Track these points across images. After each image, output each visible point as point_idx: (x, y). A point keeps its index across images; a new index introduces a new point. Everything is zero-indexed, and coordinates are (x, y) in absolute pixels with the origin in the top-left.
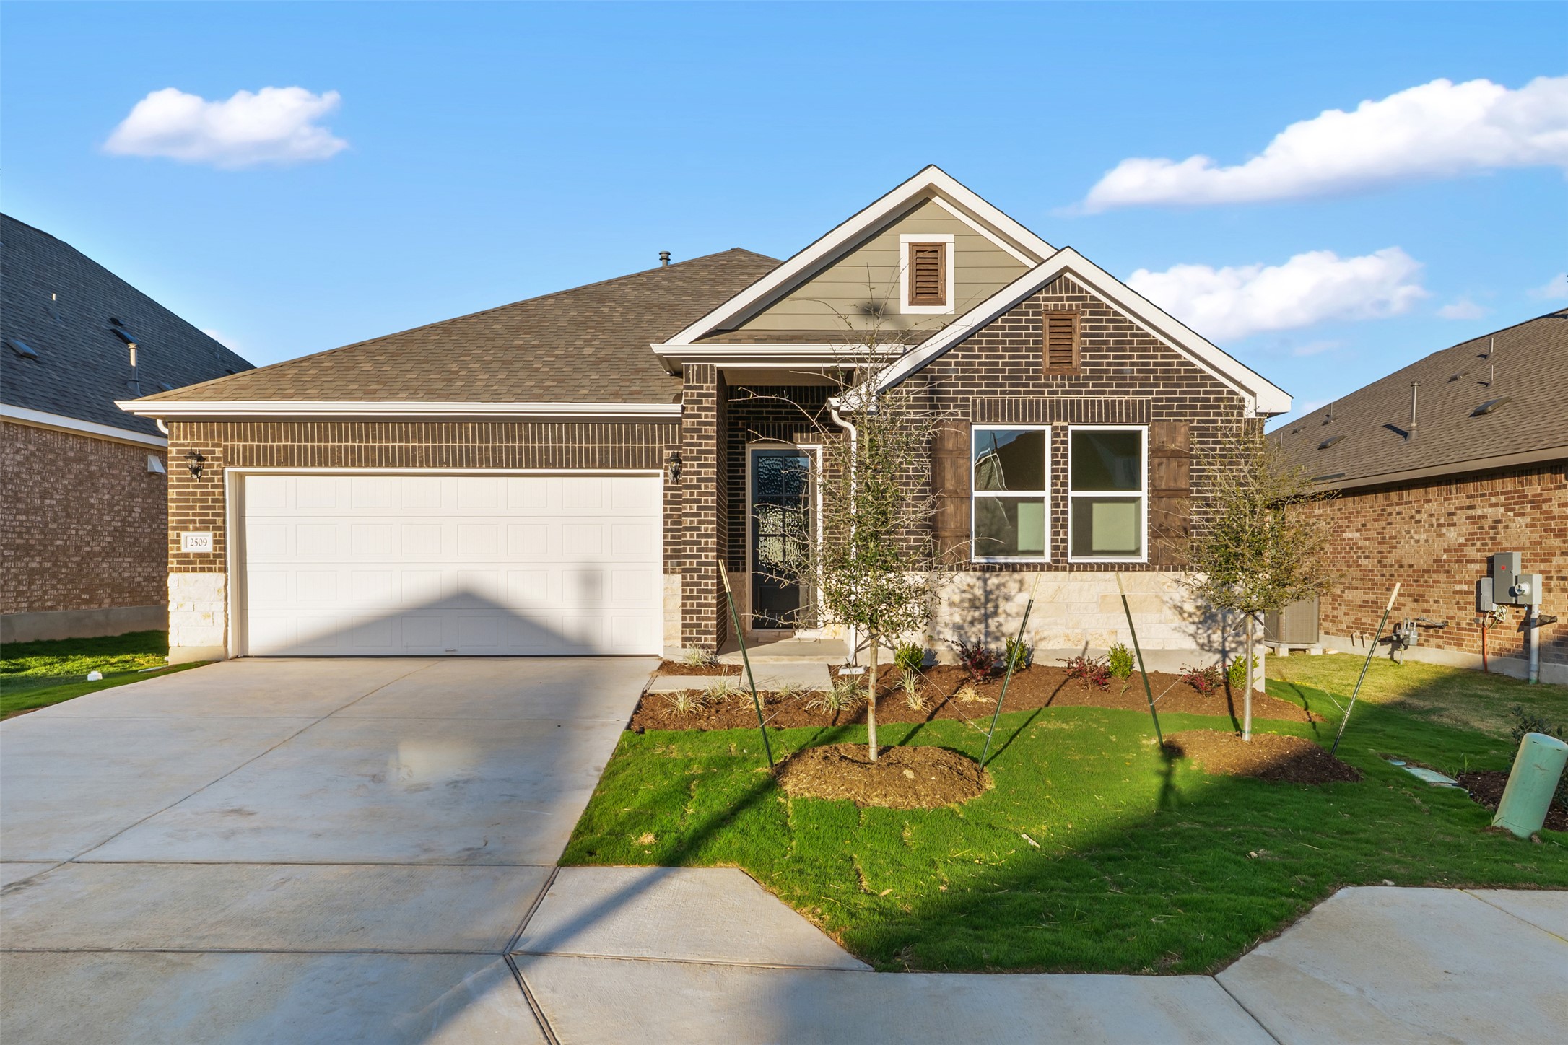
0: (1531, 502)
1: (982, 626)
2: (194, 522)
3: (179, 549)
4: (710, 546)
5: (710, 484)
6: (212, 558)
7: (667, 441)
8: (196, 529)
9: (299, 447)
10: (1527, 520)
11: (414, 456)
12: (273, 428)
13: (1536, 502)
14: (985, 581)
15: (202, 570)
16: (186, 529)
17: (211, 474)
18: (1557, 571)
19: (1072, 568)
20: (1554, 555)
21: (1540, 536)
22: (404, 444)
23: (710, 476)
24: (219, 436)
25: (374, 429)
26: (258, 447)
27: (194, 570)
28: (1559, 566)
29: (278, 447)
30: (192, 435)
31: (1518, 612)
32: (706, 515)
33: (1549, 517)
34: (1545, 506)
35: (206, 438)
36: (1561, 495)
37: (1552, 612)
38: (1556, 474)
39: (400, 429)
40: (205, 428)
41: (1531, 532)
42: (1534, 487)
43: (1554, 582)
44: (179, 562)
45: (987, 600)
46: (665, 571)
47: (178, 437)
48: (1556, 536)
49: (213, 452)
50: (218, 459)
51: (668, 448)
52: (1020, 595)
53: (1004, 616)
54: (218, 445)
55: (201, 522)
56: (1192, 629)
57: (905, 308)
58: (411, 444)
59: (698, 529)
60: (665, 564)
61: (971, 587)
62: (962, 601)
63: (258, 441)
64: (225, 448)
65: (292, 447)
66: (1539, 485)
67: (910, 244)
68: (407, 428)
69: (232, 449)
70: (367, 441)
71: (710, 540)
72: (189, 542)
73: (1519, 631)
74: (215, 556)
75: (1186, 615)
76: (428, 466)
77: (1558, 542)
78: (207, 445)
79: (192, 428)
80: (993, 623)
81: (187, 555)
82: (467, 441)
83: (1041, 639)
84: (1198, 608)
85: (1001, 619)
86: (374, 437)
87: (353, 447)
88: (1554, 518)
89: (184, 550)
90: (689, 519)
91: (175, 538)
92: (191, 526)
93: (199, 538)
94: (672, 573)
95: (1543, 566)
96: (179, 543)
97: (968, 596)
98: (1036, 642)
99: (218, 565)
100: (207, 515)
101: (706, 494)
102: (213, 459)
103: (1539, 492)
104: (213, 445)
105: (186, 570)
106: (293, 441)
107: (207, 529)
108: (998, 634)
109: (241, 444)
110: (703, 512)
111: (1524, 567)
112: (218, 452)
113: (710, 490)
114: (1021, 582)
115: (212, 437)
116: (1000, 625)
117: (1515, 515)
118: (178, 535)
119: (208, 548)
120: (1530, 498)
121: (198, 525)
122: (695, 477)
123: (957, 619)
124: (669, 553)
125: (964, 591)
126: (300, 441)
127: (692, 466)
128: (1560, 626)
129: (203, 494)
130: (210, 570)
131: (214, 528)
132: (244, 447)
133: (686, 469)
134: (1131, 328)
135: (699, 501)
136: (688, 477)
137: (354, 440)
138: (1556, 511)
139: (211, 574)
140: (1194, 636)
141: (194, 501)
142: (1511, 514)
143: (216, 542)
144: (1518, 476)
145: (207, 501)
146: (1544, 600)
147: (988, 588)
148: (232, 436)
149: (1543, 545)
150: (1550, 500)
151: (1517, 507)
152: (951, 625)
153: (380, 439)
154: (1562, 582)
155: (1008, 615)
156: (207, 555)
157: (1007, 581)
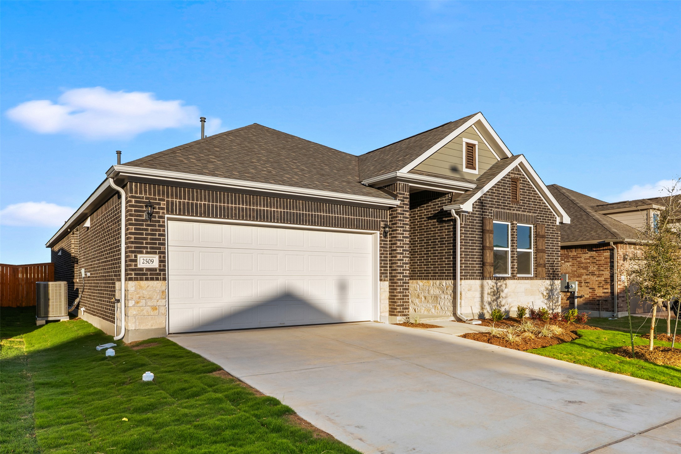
0: (572, 258)
1: (496, 303)
2: (147, 248)
3: (136, 265)
4: (407, 268)
5: (407, 239)
6: (158, 272)
7: (382, 218)
8: (147, 253)
9: (213, 205)
10: (570, 264)
11: (274, 216)
12: (197, 192)
13: (574, 258)
14: (497, 284)
15: (152, 279)
16: (141, 253)
17: (158, 218)
18: (584, 280)
19: (519, 278)
20: (583, 275)
21: (576, 269)
22: (269, 209)
23: (407, 236)
24: (163, 194)
25: (253, 200)
26: (188, 203)
27: (147, 279)
28: (585, 279)
29: (201, 205)
30: (145, 192)
31: (566, 294)
32: (406, 254)
33: (580, 263)
34: (578, 259)
35: (155, 195)
36: (586, 256)
37: (582, 293)
38: (583, 249)
39: (267, 200)
40: (154, 188)
41: (572, 268)
42: (573, 253)
43: (583, 284)
44: (135, 274)
45: (498, 292)
46: (381, 280)
47: (136, 193)
48: (583, 269)
49: (159, 204)
50: (163, 209)
51: (383, 221)
52: (506, 289)
53: (502, 298)
54: (163, 200)
55: (151, 248)
56: (546, 301)
57: (465, 170)
58: (273, 209)
59: (402, 260)
60: (381, 277)
61: (493, 287)
62: (491, 292)
63: (188, 200)
64: (168, 202)
65: (209, 205)
66: (576, 252)
67: (466, 142)
68: (271, 200)
69: (172, 203)
70: (250, 205)
71: (407, 265)
72: (142, 261)
73: (567, 300)
74: (160, 270)
75: (544, 296)
76: (281, 223)
77: (585, 271)
78: (156, 199)
79: (145, 187)
80: (499, 301)
81: (141, 269)
82: (300, 210)
83: (512, 307)
84: (547, 293)
85: (501, 299)
86: (253, 204)
87: (243, 208)
88: (583, 263)
89: (139, 266)
90: (399, 255)
91: (133, 258)
92: (144, 251)
93: (148, 259)
94: (384, 281)
95: (578, 279)
96: (136, 262)
97: (493, 290)
98: (510, 308)
99: (162, 277)
100: (155, 244)
101: (406, 244)
102: (159, 208)
103: (576, 254)
104: (159, 200)
105: (141, 279)
106: (209, 201)
107: (155, 253)
108: (500, 305)
109: (178, 200)
110: (404, 252)
111: (569, 279)
112: (163, 204)
113: (407, 242)
114: (506, 284)
115: (159, 195)
116: (501, 302)
117: (564, 262)
118: (136, 256)
119: (156, 264)
120: (571, 257)
121: (149, 250)
122: (401, 236)
123: (490, 300)
124: (383, 271)
125: (491, 288)
126: (213, 202)
127: (401, 230)
128: (585, 298)
129: (152, 230)
130: (157, 279)
131: (160, 253)
132: (180, 202)
133: (398, 232)
134: (531, 188)
135: (403, 247)
136: (399, 235)
137: (243, 204)
138: (583, 261)
139: (158, 282)
140: (546, 304)
141: (146, 234)
142: (563, 262)
143: (160, 261)
144: (566, 249)
145: (155, 235)
146: (579, 290)
147: (498, 287)
148: (172, 195)
149: (578, 272)
150: (581, 257)
151: (566, 259)
152: (488, 302)
153: (257, 205)
154: (586, 284)
155: (503, 298)
156: (155, 270)
157: (502, 284)
